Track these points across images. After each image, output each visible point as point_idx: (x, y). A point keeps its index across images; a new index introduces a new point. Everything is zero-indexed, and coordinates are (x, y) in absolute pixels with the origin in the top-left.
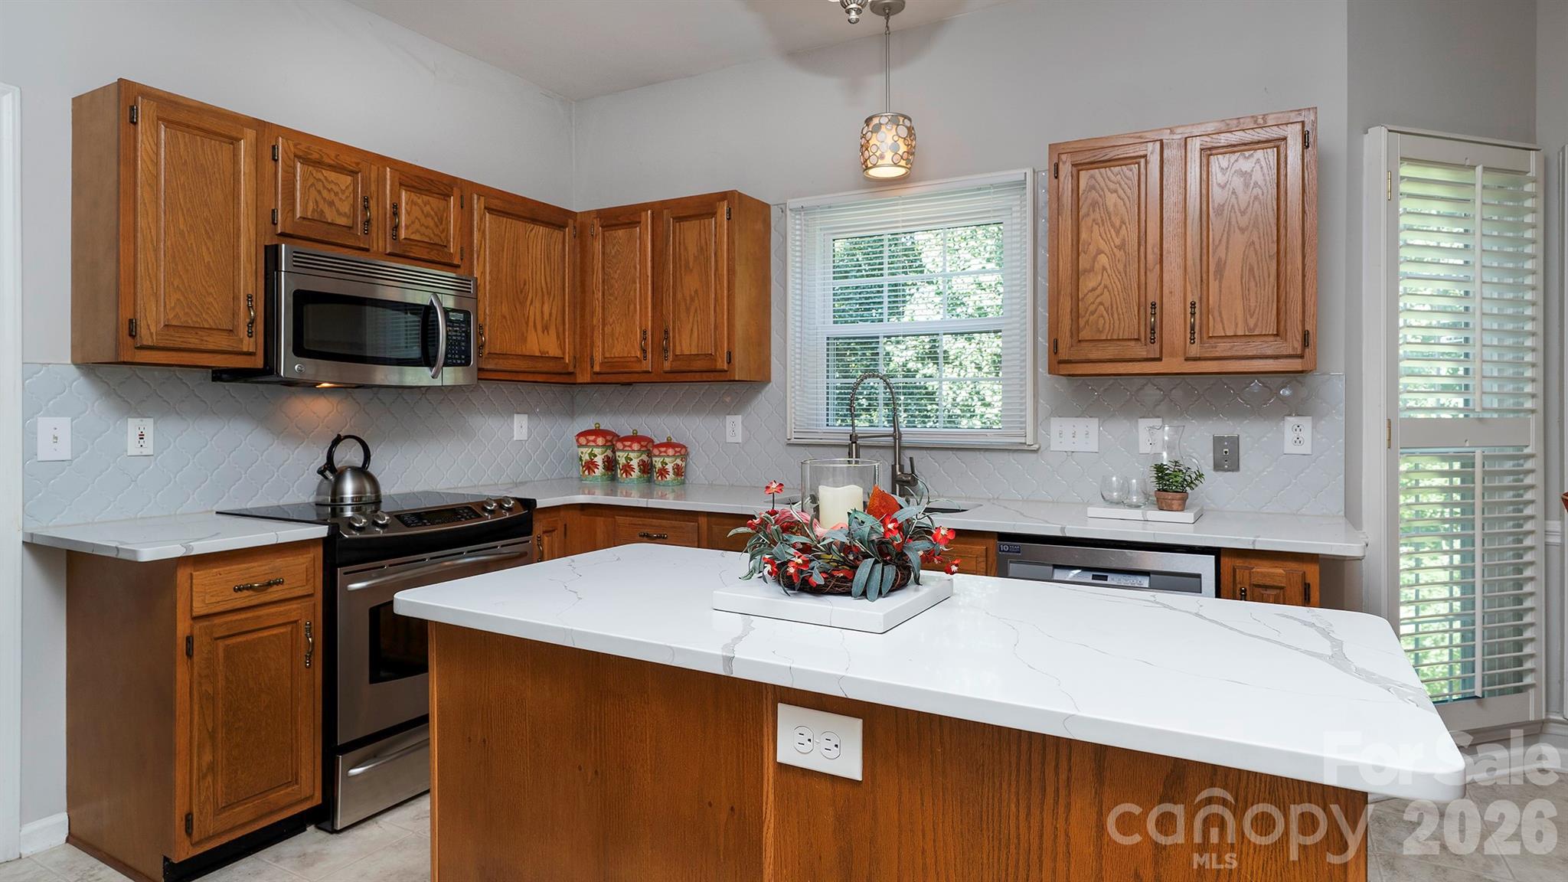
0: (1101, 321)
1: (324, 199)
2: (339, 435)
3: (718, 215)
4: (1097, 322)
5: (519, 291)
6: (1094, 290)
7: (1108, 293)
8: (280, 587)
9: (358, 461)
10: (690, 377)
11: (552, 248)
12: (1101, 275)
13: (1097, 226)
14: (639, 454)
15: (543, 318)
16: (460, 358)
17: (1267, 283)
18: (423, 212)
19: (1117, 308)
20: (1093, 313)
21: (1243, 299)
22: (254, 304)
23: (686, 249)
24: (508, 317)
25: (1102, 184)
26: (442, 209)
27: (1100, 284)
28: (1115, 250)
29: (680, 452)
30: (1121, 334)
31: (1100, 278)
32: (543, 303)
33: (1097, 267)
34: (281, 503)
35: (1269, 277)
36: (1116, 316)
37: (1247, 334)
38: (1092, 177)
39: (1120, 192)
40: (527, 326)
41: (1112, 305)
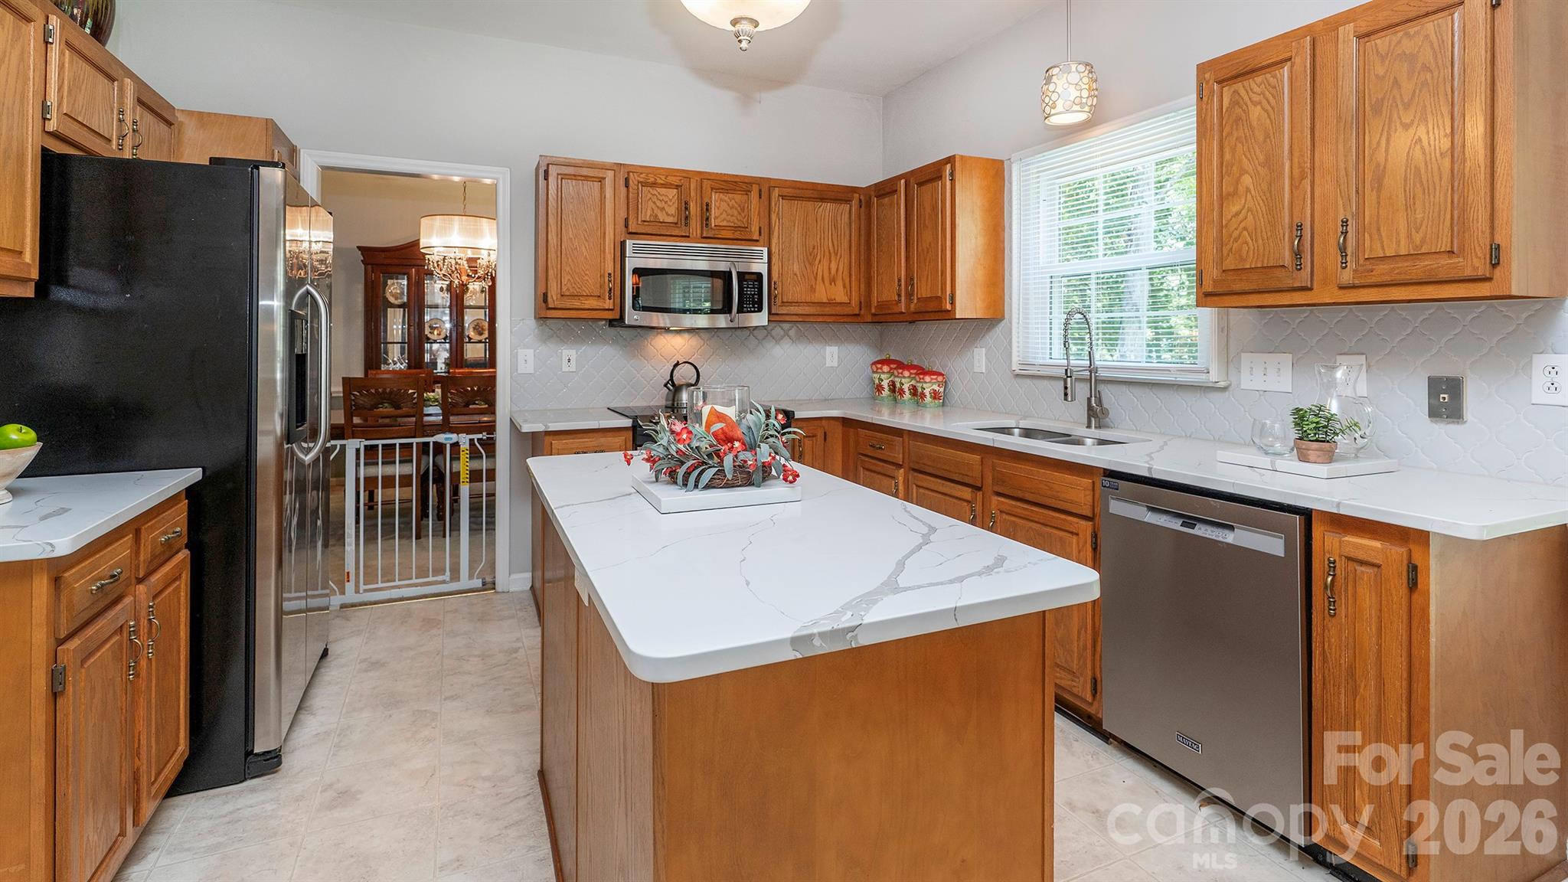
0: (1245, 247)
1: (658, 207)
2: (678, 362)
3: (943, 179)
4: (1240, 250)
5: (808, 254)
6: (1237, 214)
7: (1252, 217)
10: (927, 316)
11: (839, 219)
12: (1244, 197)
13: (1240, 145)
14: (888, 376)
15: (830, 273)
16: (754, 307)
17: (1438, 188)
18: (728, 205)
19: (1262, 232)
20: (1236, 240)
21: (1407, 210)
22: (612, 278)
23: (924, 208)
24: (798, 273)
25: (1246, 97)
26: (744, 201)
27: (1244, 206)
28: (1259, 168)
29: (936, 379)
30: (1266, 261)
31: (1243, 202)
32: (830, 261)
33: (1241, 189)
34: (631, 404)
35: (1441, 181)
36: (1260, 242)
37: (1412, 252)
38: (1236, 92)
39: (1264, 102)
40: (816, 280)
41: (1256, 229)
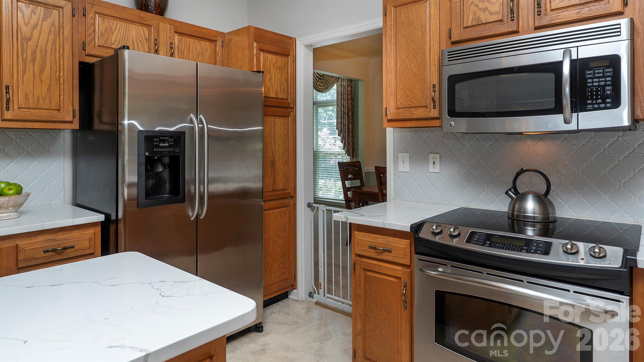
1: (480, 9)
8: (389, 254)
9: (542, 189)
16: (604, 102)
22: (436, 89)
